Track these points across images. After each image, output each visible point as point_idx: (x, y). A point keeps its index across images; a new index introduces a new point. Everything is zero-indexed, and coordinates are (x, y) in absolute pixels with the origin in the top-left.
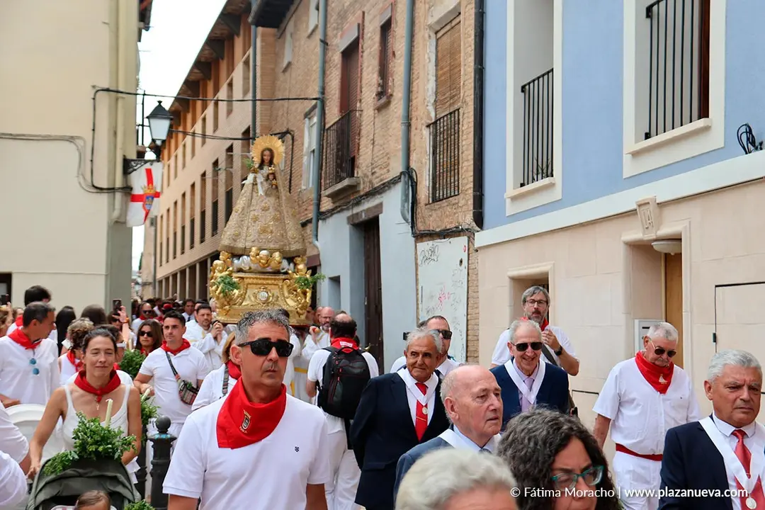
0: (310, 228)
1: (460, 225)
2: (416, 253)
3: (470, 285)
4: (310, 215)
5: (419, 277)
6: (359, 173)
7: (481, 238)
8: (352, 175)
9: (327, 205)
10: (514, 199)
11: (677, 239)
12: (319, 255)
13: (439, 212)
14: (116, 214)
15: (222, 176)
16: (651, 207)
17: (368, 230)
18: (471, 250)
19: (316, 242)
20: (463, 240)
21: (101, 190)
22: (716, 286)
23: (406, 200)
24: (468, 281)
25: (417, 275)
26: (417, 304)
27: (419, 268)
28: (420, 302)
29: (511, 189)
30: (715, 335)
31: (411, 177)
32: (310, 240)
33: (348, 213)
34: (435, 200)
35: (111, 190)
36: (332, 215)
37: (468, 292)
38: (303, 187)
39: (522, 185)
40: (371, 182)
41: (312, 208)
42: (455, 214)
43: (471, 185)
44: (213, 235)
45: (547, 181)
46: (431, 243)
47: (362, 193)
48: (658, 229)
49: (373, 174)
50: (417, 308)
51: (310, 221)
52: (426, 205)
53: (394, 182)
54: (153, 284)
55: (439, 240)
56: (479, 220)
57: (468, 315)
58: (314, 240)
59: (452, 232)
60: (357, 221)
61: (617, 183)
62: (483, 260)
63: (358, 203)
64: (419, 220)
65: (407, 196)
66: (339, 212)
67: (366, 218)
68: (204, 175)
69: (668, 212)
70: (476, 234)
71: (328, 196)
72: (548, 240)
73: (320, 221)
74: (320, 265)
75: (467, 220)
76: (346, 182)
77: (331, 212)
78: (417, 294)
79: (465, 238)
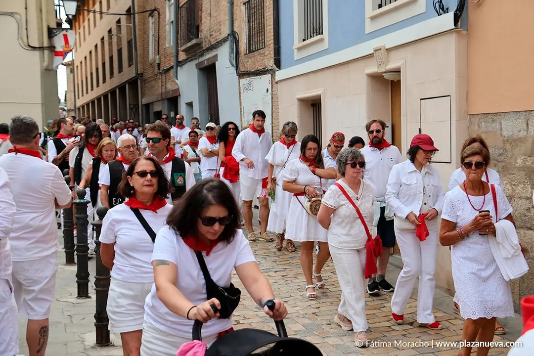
0: (172, 72)
1: (265, 66)
2: (239, 86)
3: (274, 104)
4: (172, 63)
5: (242, 101)
6: (201, 35)
7: (280, 75)
8: (198, 37)
9: (182, 56)
10: (299, 49)
11: (398, 71)
12: (179, 89)
13: (253, 60)
14: (46, 64)
15: (115, 39)
16: (382, 51)
17: (209, 72)
18: (274, 83)
19: (177, 81)
20: (268, 77)
21: (34, 48)
22: (421, 99)
23: (232, 52)
24: (272, 102)
25: (240, 99)
26: (241, 118)
27: (242, 95)
28: (243, 116)
29: (297, 43)
30: (420, 129)
31: (235, 37)
32: (173, 80)
33: (196, 62)
34: (250, 52)
35: (41, 48)
36: (186, 63)
37: (272, 109)
38: (167, 46)
39: (304, 40)
40: (210, 41)
41: (173, 59)
42: (263, 60)
43: (272, 41)
44: (111, 78)
45: (319, 37)
46: (248, 79)
47: (204, 49)
48: (387, 65)
49: (211, 36)
50: (241, 121)
51: (172, 67)
52: (245, 55)
53: (224, 40)
54: (74, 110)
55: (254, 77)
56: (278, 63)
57: (272, 123)
58: (175, 79)
59: (262, 71)
60: (202, 67)
61: (362, 37)
62: (281, 89)
63: (202, 55)
64: (241, 65)
65: (232, 49)
66: (190, 61)
67: (208, 64)
68: (103, 39)
69: (393, 54)
70: (276, 72)
71: (183, 51)
72: (320, 74)
73: (179, 67)
74: (180, 95)
75: (271, 63)
76: (194, 42)
77: (185, 62)
78: (241, 112)
79: (270, 75)
